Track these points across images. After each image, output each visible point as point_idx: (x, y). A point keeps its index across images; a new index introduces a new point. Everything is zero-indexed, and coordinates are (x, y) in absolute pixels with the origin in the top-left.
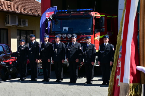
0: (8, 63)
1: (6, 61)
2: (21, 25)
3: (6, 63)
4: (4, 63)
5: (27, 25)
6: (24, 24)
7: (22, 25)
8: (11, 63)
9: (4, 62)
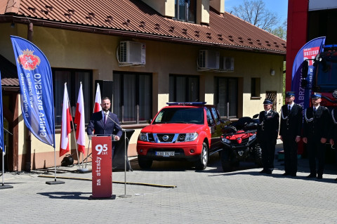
0: (235, 142)
1: (231, 138)
2: (222, 68)
3: (231, 140)
4: (229, 142)
5: (232, 68)
6: (228, 67)
7: (225, 68)
8: (240, 141)
9: (228, 139)
